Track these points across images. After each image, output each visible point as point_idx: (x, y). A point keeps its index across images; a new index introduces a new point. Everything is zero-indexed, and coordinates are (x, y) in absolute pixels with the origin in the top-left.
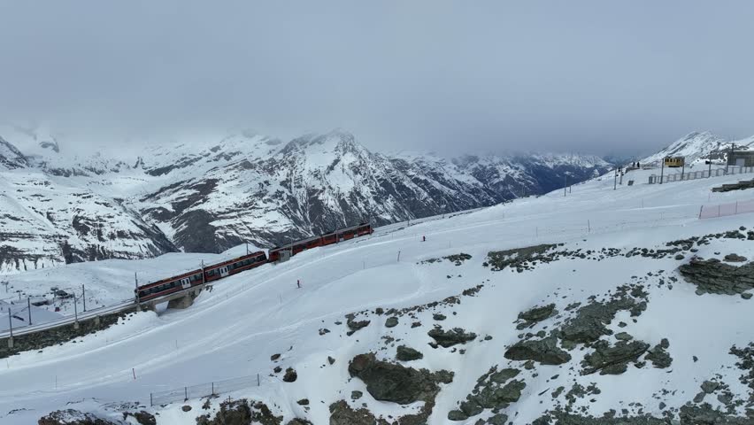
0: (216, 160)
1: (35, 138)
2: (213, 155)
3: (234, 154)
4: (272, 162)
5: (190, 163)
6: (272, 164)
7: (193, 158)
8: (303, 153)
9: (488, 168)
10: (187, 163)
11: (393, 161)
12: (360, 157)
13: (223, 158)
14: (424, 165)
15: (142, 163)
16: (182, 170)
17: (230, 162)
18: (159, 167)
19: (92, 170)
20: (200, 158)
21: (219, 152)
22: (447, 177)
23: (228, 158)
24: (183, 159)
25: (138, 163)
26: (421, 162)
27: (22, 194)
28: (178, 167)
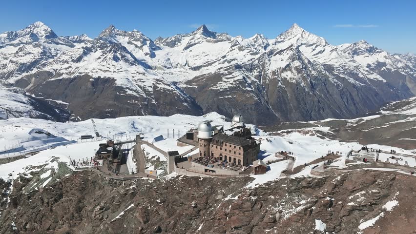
0: (223, 63)
1: (143, 51)
2: (222, 60)
3: (233, 60)
4: (252, 65)
5: (211, 64)
6: (251, 66)
7: (212, 61)
8: (269, 60)
9: (393, 70)
10: (209, 64)
11: (324, 65)
12: (303, 63)
13: (226, 62)
14: (346, 68)
15: (188, 64)
16: (206, 68)
17: (230, 64)
18: (196, 66)
19: (165, 67)
20: (216, 62)
21: (225, 59)
22: (361, 76)
23: (229, 62)
24: (207, 62)
25: (186, 63)
26: (345, 66)
27: (134, 79)
28: (205, 66)
